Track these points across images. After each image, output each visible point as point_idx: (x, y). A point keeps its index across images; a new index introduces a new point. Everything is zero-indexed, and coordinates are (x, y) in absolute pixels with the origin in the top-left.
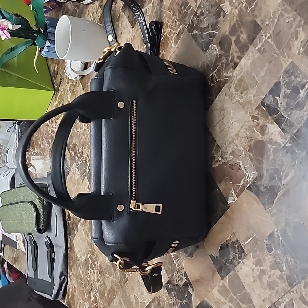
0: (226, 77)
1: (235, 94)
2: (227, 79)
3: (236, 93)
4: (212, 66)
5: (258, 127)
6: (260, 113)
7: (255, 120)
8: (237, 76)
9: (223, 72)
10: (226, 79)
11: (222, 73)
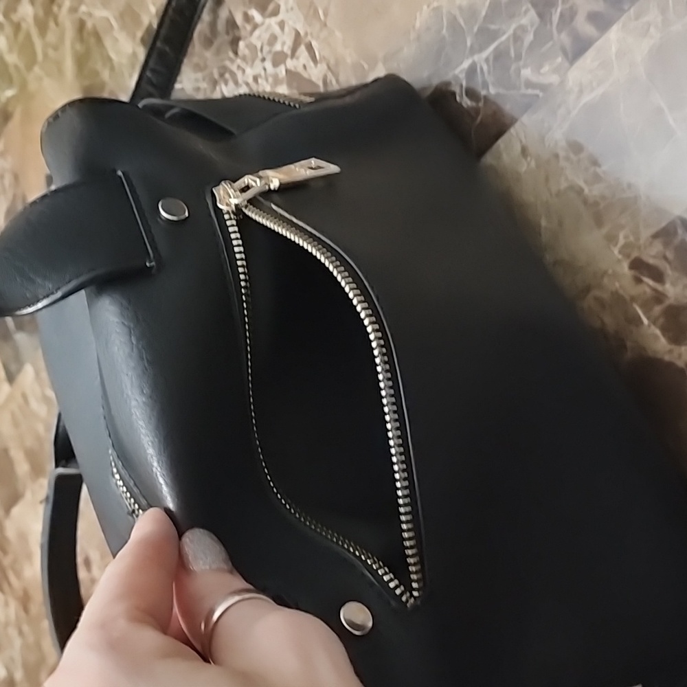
0: (529, 84)
1: (567, 159)
2: (538, 96)
3: (572, 156)
4: (476, 29)
5: (658, 309)
6: (670, 255)
7: (646, 279)
8: (581, 92)
9: (521, 63)
10: (530, 91)
11: (513, 67)
